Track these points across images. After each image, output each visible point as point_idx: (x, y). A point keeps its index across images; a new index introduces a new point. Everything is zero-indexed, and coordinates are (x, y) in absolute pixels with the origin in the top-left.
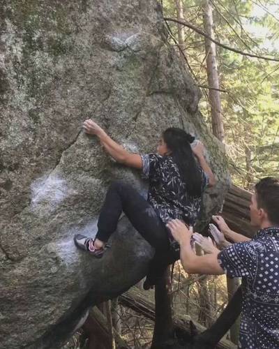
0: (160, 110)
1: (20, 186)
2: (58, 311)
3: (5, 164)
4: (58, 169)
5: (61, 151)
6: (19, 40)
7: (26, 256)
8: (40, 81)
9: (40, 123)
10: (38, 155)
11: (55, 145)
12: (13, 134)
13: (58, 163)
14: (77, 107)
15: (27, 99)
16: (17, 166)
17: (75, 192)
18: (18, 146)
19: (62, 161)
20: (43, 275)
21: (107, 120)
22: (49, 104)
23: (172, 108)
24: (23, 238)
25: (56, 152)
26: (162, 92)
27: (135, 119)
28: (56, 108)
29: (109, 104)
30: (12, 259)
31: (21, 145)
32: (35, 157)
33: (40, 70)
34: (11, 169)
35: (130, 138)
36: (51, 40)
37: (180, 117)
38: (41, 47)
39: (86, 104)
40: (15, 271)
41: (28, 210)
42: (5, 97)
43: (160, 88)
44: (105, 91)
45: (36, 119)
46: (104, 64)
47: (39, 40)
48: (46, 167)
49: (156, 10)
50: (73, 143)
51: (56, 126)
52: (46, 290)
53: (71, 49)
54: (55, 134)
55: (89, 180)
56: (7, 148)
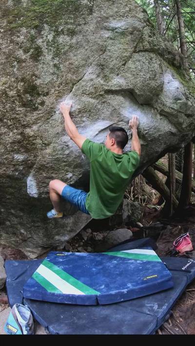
0: (144, 60)
1: (49, 104)
2: (74, 177)
3: (40, 93)
4: (71, 94)
5: (74, 84)
6: (51, 32)
7: (51, 143)
8: (62, 49)
9: (61, 70)
10: (59, 87)
11: (70, 81)
12: (44, 77)
13: (71, 92)
14: (83, 60)
15: (53, 58)
16: (47, 94)
17: (79, 107)
18: (47, 83)
19: (73, 90)
20: (61, 154)
21: (103, 65)
22: (66, 60)
23: (153, 59)
24: (50, 133)
25: (71, 85)
26: (146, 51)
27: (124, 65)
28: (70, 61)
29: (104, 57)
30: (45, 144)
31: (49, 82)
32: (57, 88)
33: (61, 44)
34: (44, 96)
35: (120, 75)
36: (69, 29)
37: (160, 65)
38: (63, 33)
39: (88, 57)
40: (47, 151)
41: (54, 117)
42: (40, 58)
43: (143, 48)
44: (102, 50)
45: (58, 68)
46: (101, 37)
47: (62, 30)
48: (64, 93)
49: (143, 12)
50: (80, 80)
51: (70, 71)
52: (64, 164)
53: (80, 32)
54: (70, 75)
55: (88, 100)
56: (41, 84)
